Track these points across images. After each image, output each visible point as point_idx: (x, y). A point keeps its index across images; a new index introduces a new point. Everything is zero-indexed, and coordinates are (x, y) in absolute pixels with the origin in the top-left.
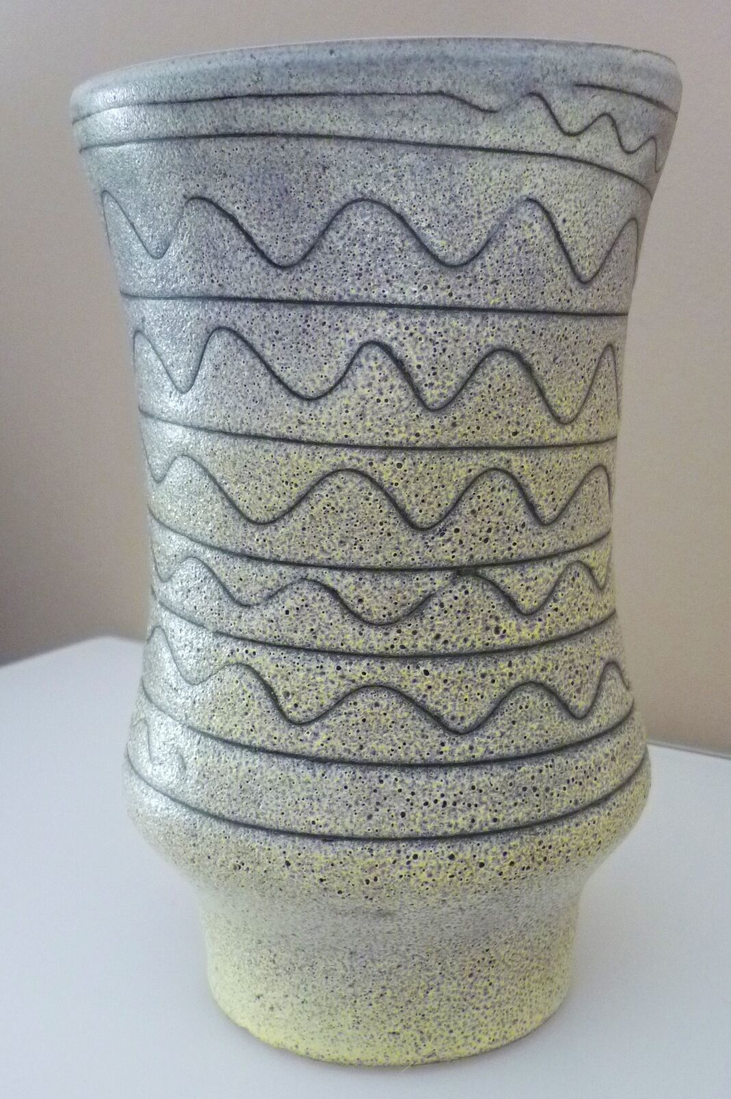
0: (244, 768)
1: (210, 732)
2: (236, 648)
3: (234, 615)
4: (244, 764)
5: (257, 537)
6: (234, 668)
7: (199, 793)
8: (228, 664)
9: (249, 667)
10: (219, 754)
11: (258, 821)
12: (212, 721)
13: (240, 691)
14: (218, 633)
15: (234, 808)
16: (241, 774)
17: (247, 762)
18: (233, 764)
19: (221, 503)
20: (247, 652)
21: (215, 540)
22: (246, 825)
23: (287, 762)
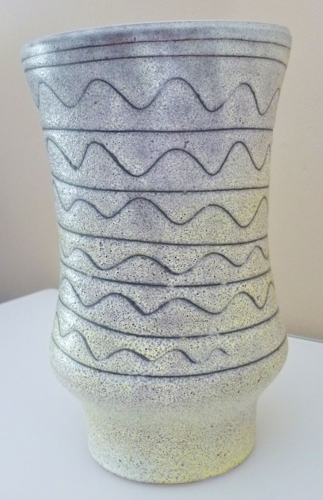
0: (252, 336)
1: (233, 329)
2: (238, 286)
3: (236, 272)
4: (251, 335)
5: (244, 233)
6: (238, 296)
7: (237, 359)
8: (236, 295)
9: (244, 292)
10: (240, 337)
11: (262, 355)
12: (234, 324)
13: (244, 304)
14: (228, 283)
15: (254, 355)
16: (252, 339)
17: (252, 333)
18: (247, 337)
19: (230, 223)
20: (243, 286)
21: (226, 241)
22: (259, 360)
23: (262, 325)
